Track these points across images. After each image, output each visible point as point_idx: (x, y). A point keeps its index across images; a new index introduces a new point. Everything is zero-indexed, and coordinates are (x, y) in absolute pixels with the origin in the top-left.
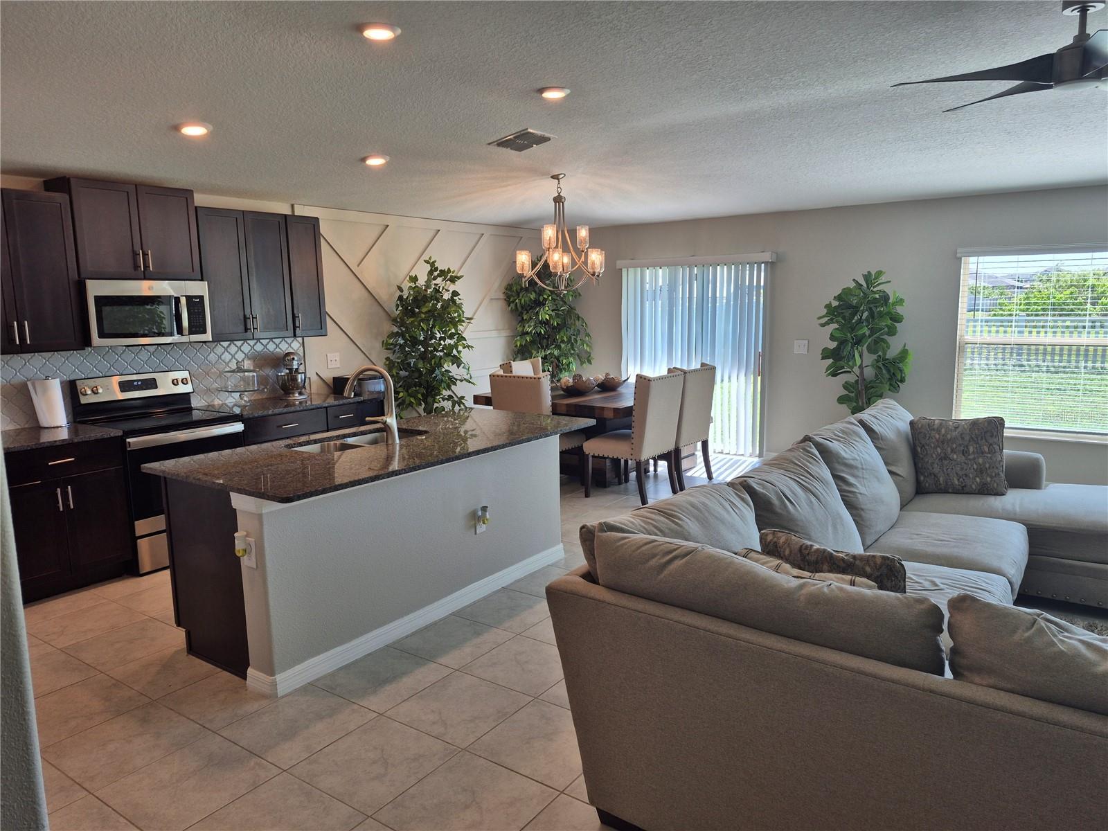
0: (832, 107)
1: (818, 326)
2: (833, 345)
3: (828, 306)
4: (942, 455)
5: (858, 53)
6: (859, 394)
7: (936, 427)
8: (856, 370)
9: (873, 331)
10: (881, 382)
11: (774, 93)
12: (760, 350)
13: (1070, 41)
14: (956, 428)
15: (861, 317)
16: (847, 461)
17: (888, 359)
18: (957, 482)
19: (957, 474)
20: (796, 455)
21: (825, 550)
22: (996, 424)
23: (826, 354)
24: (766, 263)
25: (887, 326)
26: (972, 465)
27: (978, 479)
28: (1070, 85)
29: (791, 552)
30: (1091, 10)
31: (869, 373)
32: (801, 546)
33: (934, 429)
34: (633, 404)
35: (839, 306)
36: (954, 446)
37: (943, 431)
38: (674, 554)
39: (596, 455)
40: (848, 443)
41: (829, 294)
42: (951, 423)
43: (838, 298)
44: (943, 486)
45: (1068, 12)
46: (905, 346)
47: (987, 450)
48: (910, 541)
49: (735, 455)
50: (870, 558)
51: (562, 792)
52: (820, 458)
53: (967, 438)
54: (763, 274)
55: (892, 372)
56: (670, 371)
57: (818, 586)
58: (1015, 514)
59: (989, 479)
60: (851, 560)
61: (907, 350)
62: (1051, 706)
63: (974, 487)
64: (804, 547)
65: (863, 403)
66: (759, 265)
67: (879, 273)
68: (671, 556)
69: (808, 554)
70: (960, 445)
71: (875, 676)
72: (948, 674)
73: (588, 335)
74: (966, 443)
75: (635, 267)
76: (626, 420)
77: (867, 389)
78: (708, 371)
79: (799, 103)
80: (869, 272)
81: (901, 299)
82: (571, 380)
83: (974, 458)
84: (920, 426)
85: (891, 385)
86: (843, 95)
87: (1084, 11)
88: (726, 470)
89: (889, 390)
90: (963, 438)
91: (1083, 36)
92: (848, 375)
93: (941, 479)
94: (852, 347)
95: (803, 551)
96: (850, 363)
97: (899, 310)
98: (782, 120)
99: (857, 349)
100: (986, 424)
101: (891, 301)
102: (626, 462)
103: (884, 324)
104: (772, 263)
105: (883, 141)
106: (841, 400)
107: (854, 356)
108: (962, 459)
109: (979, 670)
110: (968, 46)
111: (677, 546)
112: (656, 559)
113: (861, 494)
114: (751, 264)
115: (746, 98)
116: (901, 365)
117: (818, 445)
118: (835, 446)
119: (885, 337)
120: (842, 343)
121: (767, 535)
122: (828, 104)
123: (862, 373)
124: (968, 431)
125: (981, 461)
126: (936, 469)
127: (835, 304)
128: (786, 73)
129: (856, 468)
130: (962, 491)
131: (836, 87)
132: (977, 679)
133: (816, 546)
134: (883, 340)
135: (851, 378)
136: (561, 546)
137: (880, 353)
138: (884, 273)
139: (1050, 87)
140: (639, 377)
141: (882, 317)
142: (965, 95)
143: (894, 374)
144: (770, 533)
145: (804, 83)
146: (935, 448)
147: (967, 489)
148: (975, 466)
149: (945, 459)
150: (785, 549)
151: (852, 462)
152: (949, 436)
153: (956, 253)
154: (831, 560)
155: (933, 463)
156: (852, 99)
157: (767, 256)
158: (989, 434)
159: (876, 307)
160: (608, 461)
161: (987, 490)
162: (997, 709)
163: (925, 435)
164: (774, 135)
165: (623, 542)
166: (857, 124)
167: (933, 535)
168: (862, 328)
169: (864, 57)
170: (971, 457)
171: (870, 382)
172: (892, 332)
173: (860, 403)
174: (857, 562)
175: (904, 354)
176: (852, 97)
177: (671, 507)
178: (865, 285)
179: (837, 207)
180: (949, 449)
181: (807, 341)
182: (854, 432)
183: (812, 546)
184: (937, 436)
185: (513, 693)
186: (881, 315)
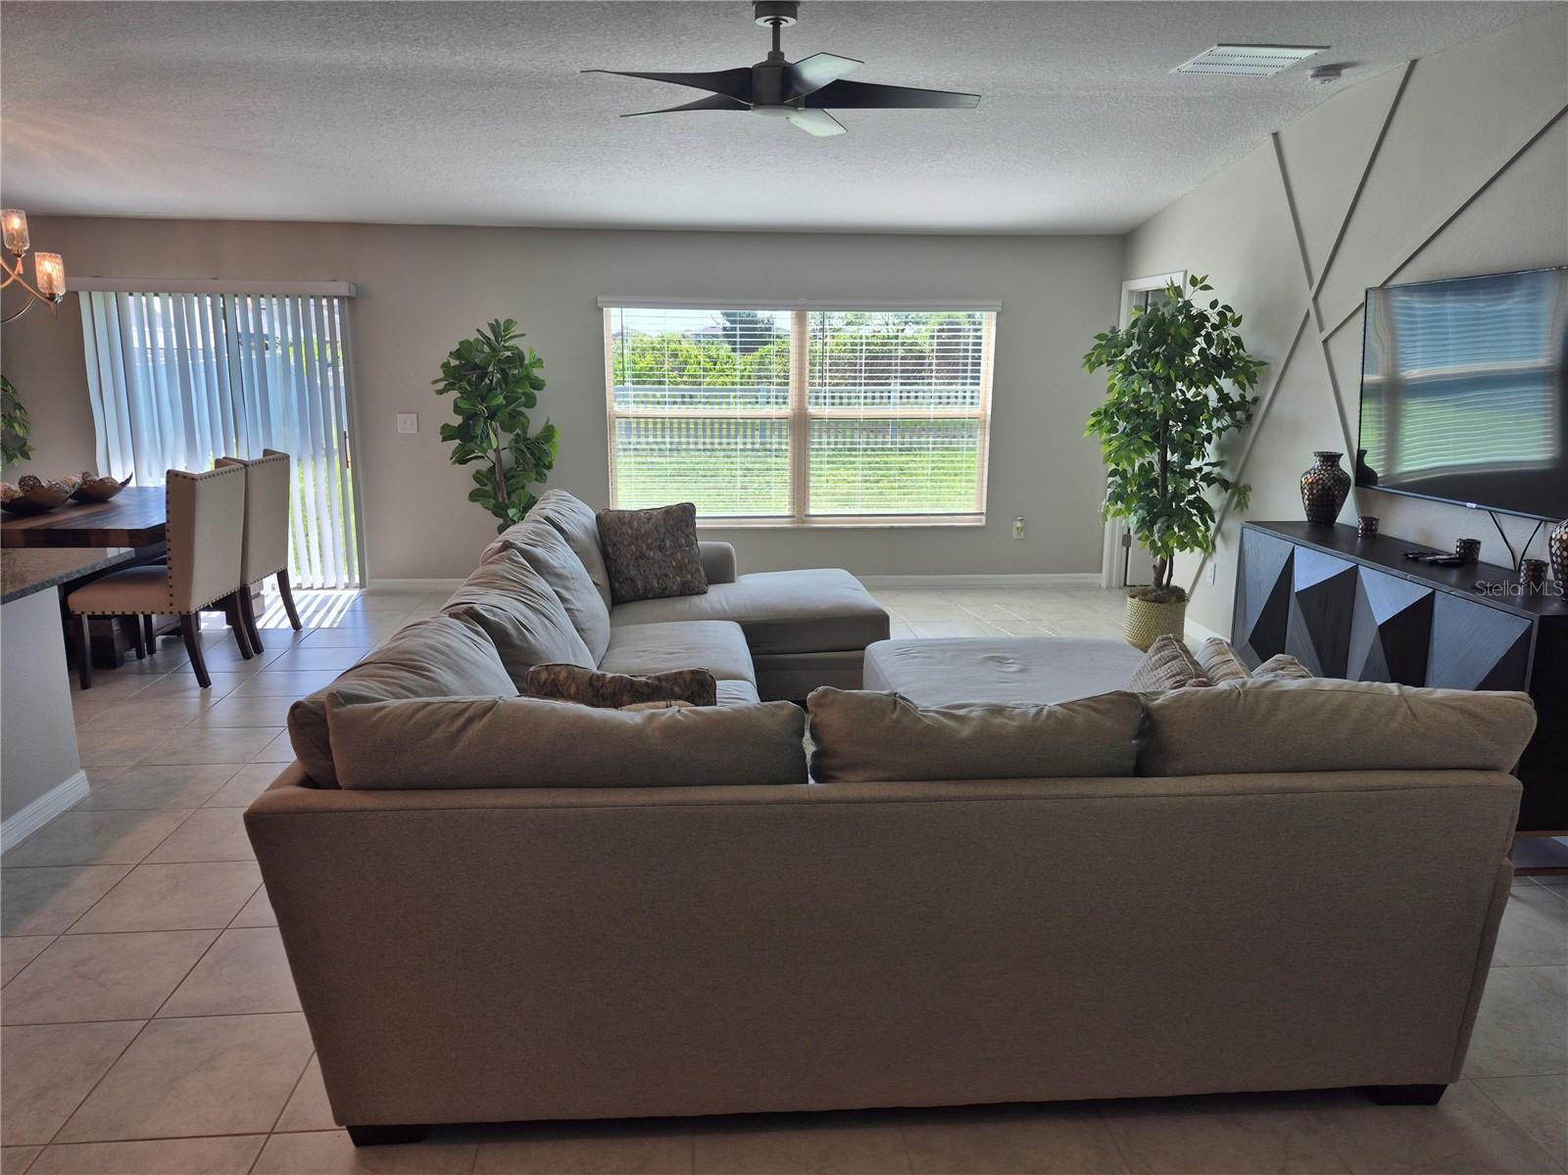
0: (455, 82)
1: (434, 394)
2: (457, 420)
3: (445, 366)
4: (638, 553)
5: (512, 14)
6: (497, 487)
7: (627, 520)
8: (491, 454)
9: (510, 400)
10: (524, 470)
11: (379, 44)
12: (346, 429)
13: (765, 58)
14: (649, 519)
15: (491, 382)
16: (557, 571)
17: (529, 439)
18: (657, 585)
19: (656, 575)
20: (505, 568)
21: (622, 678)
22: (688, 510)
23: (448, 433)
24: (341, 298)
25: (524, 394)
26: (671, 562)
27: (678, 579)
28: (767, 110)
29: (578, 689)
30: (784, 25)
31: (507, 457)
32: (591, 678)
33: (625, 523)
34: (165, 521)
35: (461, 365)
36: (650, 541)
37: (635, 524)
38: (467, 715)
39: (98, 613)
40: (550, 549)
41: (441, 351)
42: (642, 514)
43: (457, 355)
44: (641, 592)
45: (760, 21)
46: (548, 421)
47: (684, 542)
48: (638, 660)
49: (322, 588)
50: (678, 677)
51: (270, 1133)
52: (532, 570)
53: (662, 530)
54: (337, 317)
55: (537, 454)
56: (218, 463)
57: (666, 716)
58: (725, 611)
59: (689, 577)
60: (656, 683)
61: (552, 426)
62: (927, 784)
63: (675, 588)
64: (594, 678)
65: (504, 499)
66: (330, 300)
67: (509, 323)
68: (463, 719)
69: (602, 686)
70: (656, 540)
71: (757, 803)
72: (811, 781)
73: (19, 407)
74: (661, 537)
75: (104, 289)
76: (155, 548)
77: (507, 478)
78: (277, 464)
79: (410, 67)
80: (496, 320)
81: (539, 359)
82: (15, 487)
83: (672, 554)
84: (608, 520)
85: (537, 473)
86: (473, 67)
87: (776, 24)
88: (316, 612)
89: (536, 480)
90: (658, 531)
91: (776, 54)
92: (480, 461)
93: (639, 583)
94: (485, 423)
95: (595, 683)
96: (485, 445)
97: (536, 372)
98: (381, 86)
99: (491, 424)
100: (680, 512)
101: (526, 362)
102: (148, 619)
103: (520, 391)
104: (350, 299)
105: (513, 142)
106: (474, 496)
107: (488, 434)
108: (659, 555)
109: (847, 767)
110: (642, 36)
111: (464, 706)
112: (442, 727)
113: (577, 610)
114: (318, 299)
115: (334, 44)
116: (545, 447)
117: (523, 552)
118: (539, 551)
119: (523, 409)
120: (470, 417)
121: (539, 673)
122: (450, 76)
123: (499, 457)
124: (662, 522)
125: (679, 556)
126: (633, 572)
127: (454, 362)
128: (407, 19)
129: (567, 578)
130: (663, 594)
131: (468, 54)
132: (852, 778)
133: (609, 675)
134: (522, 414)
135: (483, 465)
136: (82, 774)
137: (518, 431)
138: (516, 323)
139: (747, 108)
140: (173, 476)
141: (518, 382)
142: (622, 98)
143: (540, 458)
144: (542, 670)
145: (426, 39)
146: (629, 545)
147: (667, 592)
148: (674, 564)
149: (641, 557)
150: (570, 687)
151: (562, 571)
152: (643, 531)
153: (597, 303)
154: (631, 687)
155: (628, 565)
156: (483, 75)
157: (343, 289)
158: (684, 523)
159: (510, 368)
160: (114, 622)
161: (689, 590)
162: (884, 801)
163: (616, 531)
164: (365, 106)
165: (381, 714)
166: (485, 112)
167: (661, 650)
168: (496, 396)
169: (517, 21)
170: (669, 553)
171: (510, 469)
172: (531, 402)
173: (500, 500)
174: (664, 684)
175: (549, 433)
176: (485, 72)
177: (402, 656)
178: (492, 337)
179: (438, 226)
180: (644, 546)
181: (415, 416)
182: (549, 533)
183: (604, 675)
184: (630, 531)
185: (101, 1026)
186: (518, 381)
